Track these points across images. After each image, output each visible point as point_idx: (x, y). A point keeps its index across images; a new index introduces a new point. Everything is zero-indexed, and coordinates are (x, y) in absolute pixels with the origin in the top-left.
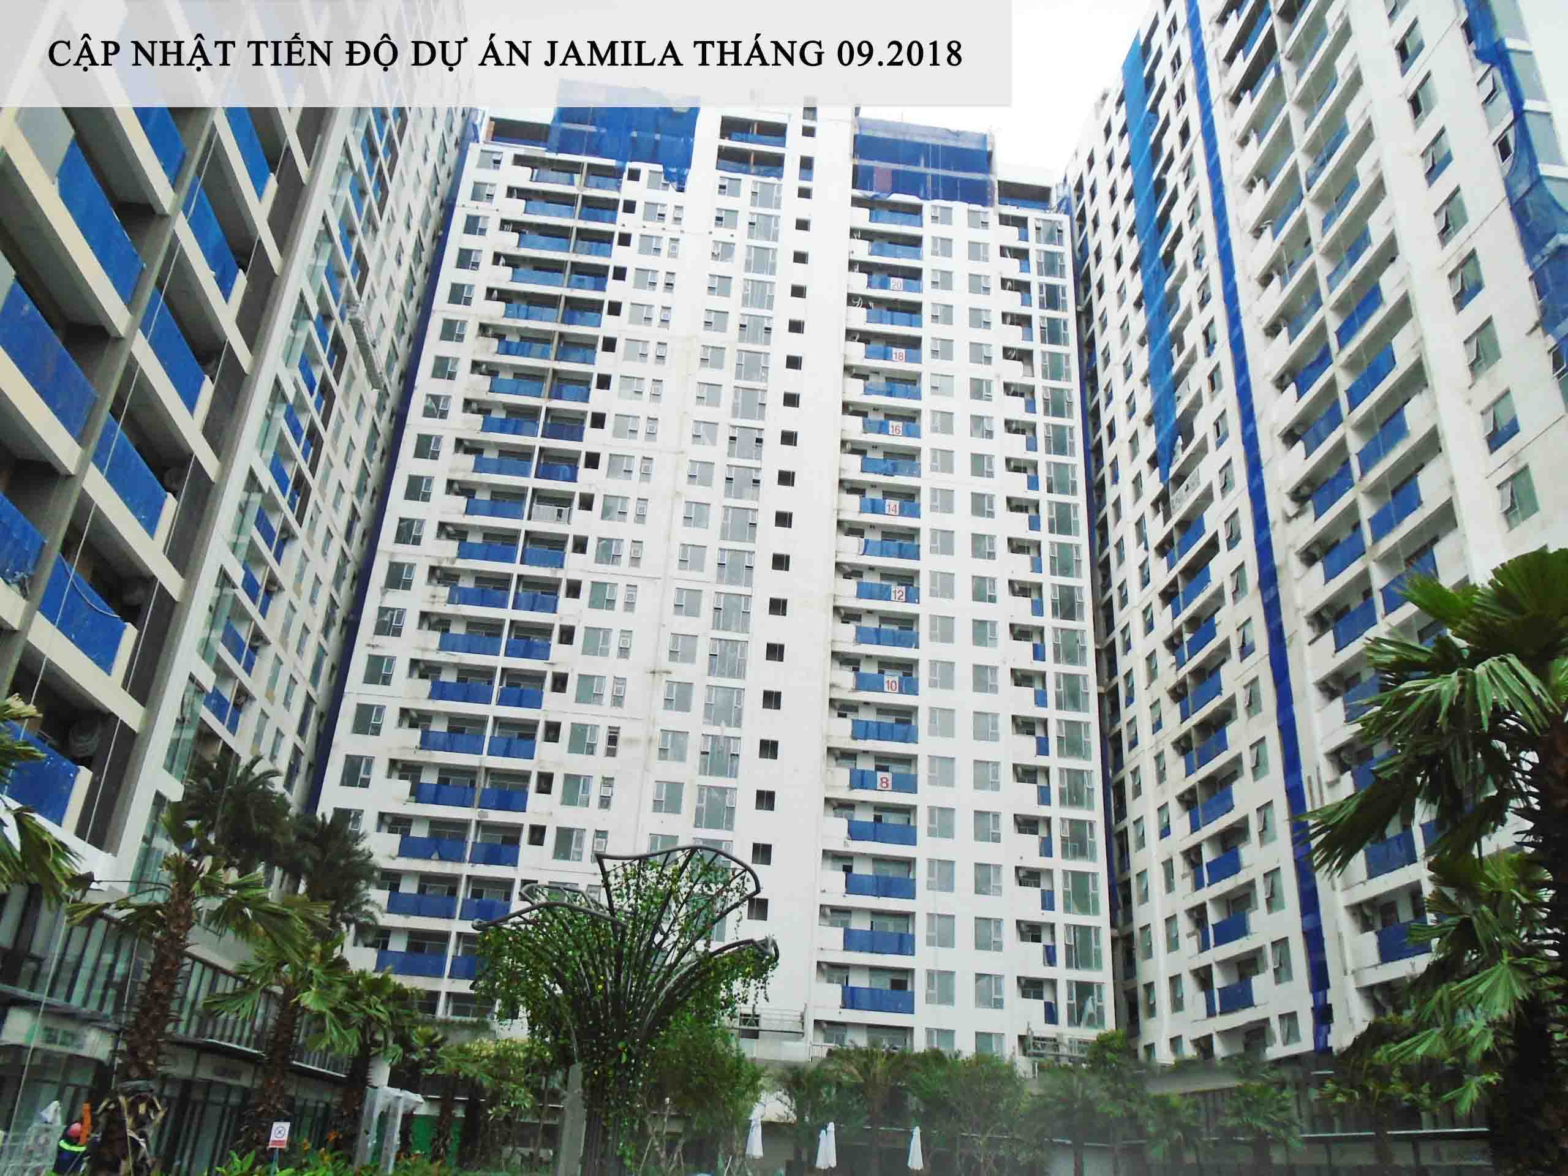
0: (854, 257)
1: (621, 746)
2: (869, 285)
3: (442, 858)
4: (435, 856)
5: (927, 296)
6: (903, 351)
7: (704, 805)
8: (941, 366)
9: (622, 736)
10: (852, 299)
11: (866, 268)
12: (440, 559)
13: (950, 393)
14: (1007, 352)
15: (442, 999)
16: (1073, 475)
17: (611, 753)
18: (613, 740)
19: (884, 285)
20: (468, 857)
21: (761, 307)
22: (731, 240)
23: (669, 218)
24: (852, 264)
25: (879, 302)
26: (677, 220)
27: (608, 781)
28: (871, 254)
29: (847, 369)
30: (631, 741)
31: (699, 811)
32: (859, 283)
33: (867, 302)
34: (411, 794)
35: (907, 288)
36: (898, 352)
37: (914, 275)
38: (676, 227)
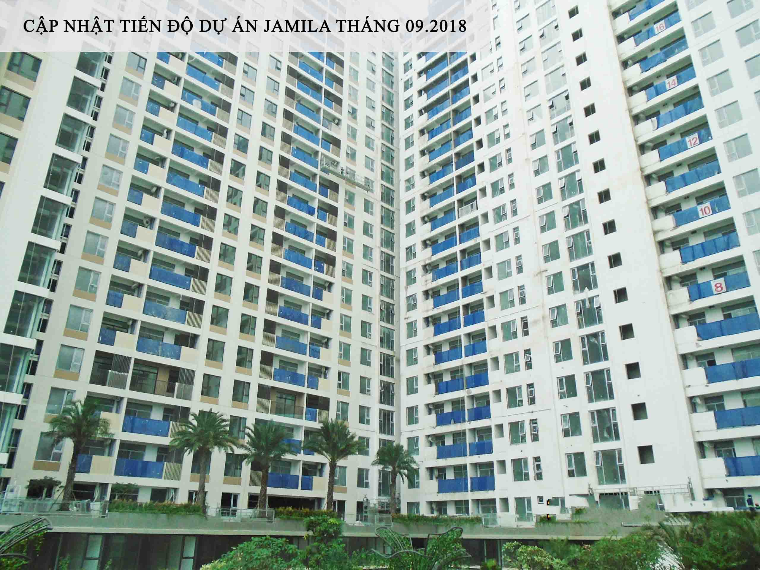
1: (530, 329)
3: (455, 422)
4: (452, 422)
7: (587, 348)
9: (529, 321)
12: (425, 261)
15: (470, 503)
17: (526, 333)
18: (525, 325)
20: (467, 419)
27: (527, 352)
30: (535, 322)
31: (584, 353)
34: (436, 391)
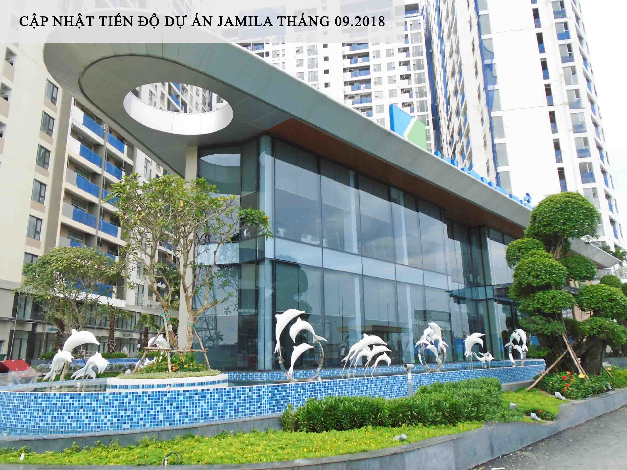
0: (345, 54)
2: (351, 63)
5: (372, 62)
6: (364, 85)
8: (378, 88)
10: (345, 70)
11: (350, 57)
13: (382, 97)
14: (402, 77)
16: (428, 118)
19: (356, 62)
21: (315, 80)
22: (301, 58)
23: (281, 55)
24: (344, 57)
25: (355, 68)
26: (284, 55)
28: (350, 51)
29: (346, 96)
32: (347, 63)
33: (351, 70)
35: (364, 61)
36: (363, 86)
37: (366, 55)
38: (284, 58)
